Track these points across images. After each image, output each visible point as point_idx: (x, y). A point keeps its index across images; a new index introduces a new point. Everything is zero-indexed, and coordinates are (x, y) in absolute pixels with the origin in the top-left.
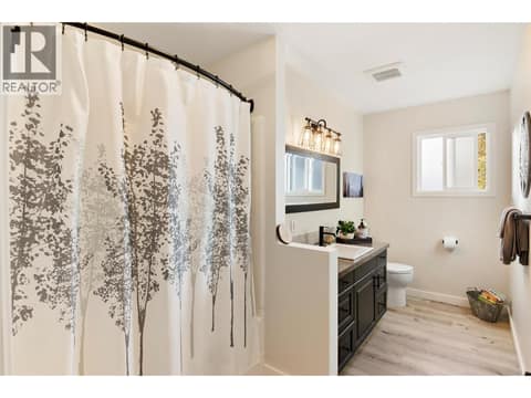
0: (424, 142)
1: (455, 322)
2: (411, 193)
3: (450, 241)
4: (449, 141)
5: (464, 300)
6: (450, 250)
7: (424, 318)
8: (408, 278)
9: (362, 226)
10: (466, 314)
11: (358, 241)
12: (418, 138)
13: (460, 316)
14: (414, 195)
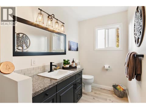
0: (99, 31)
1: (108, 99)
2: (94, 49)
3: (107, 67)
4: (106, 30)
5: (111, 88)
6: (107, 70)
7: (97, 97)
8: (92, 81)
9: (73, 62)
10: (112, 94)
11: (71, 68)
12: (97, 29)
13: (110, 95)
14: (95, 50)
